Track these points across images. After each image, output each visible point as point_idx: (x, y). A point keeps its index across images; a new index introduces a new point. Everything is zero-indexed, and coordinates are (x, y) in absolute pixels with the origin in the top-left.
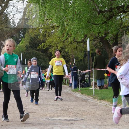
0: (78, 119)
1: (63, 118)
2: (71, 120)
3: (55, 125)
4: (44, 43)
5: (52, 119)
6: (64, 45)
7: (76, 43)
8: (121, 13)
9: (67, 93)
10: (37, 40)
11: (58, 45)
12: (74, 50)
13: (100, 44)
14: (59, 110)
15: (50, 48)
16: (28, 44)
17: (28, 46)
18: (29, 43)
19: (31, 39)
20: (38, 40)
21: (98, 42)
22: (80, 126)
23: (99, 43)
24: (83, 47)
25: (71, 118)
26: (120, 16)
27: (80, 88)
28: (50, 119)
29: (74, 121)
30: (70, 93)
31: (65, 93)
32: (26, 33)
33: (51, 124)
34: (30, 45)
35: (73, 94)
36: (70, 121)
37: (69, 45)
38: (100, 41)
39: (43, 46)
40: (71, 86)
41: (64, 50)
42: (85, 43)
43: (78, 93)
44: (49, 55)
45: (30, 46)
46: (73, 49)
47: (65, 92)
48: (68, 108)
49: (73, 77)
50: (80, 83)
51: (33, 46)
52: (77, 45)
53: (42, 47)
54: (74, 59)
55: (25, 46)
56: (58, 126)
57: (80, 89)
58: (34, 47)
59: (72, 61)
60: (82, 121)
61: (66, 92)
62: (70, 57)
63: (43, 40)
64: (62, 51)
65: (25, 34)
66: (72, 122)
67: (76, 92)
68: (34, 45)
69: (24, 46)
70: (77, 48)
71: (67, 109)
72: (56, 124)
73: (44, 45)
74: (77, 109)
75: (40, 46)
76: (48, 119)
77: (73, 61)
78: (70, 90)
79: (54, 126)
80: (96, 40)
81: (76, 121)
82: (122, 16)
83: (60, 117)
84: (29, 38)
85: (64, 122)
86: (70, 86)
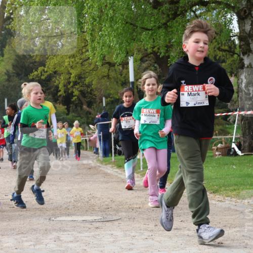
0: (109, 218)
1: (80, 218)
2: (95, 221)
3: (65, 231)
4: (42, 68)
5: (58, 219)
6: (84, 70)
7: (107, 65)
8: (197, 7)
9: (88, 167)
10: (29, 61)
11: (72, 71)
12: (103, 81)
13: (156, 67)
14: (72, 200)
15: (56, 77)
16: (10, 68)
17: (10, 72)
18: (14, 66)
19: (18, 59)
20: (31, 60)
21: (151, 64)
22: (113, 232)
23: (154, 66)
24: (121, 75)
25: (96, 218)
26: (194, 12)
27: (115, 156)
28: (53, 219)
29: (102, 223)
30: (95, 167)
31: (85, 166)
32: (7, 47)
33: (55, 230)
34: (14, 71)
35: (101, 169)
36: (93, 223)
37: (93, 70)
38: (155, 63)
39: (41, 73)
40: (97, 152)
41: (83, 80)
42: (125, 66)
43: (110, 166)
44: (54, 90)
45: (14, 73)
46: (101, 78)
47: (84, 164)
48: (89, 196)
49: (101, 134)
50: (115, 145)
51: (20, 73)
52: (109, 70)
53: (38, 74)
54: (104, 99)
55: (5, 73)
56: (70, 233)
57: (115, 159)
58: (23, 75)
59: (99, 103)
60: (116, 223)
61: (87, 164)
62: (94, 95)
63: (41, 60)
64: (79, 83)
65: (5, 48)
66: (98, 224)
67: (106, 165)
68: (24, 70)
69: (3, 73)
70: (108, 76)
71: (88, 199)
72: (66, 229)
73: (44, 70)
74: (109, 198)
75: (36, 73)
76: (50, 219)
77: (102, 102)
78: (95, 161)
79: (62, 233)
80: (147, 61)
81: (105, 223)
82: (198, 13)
83: (74, 215)
84: (14, 57)
85: (82, 225)
86: (95, 153)
